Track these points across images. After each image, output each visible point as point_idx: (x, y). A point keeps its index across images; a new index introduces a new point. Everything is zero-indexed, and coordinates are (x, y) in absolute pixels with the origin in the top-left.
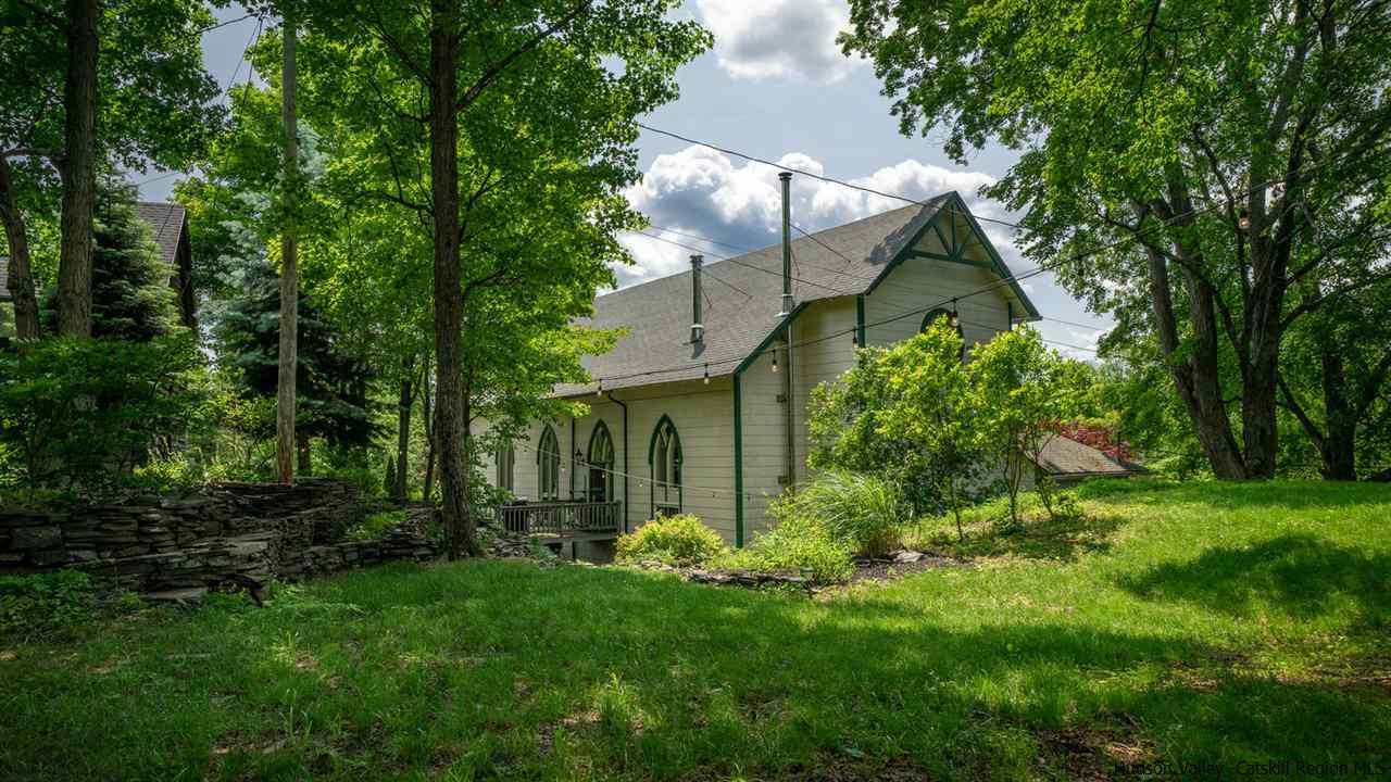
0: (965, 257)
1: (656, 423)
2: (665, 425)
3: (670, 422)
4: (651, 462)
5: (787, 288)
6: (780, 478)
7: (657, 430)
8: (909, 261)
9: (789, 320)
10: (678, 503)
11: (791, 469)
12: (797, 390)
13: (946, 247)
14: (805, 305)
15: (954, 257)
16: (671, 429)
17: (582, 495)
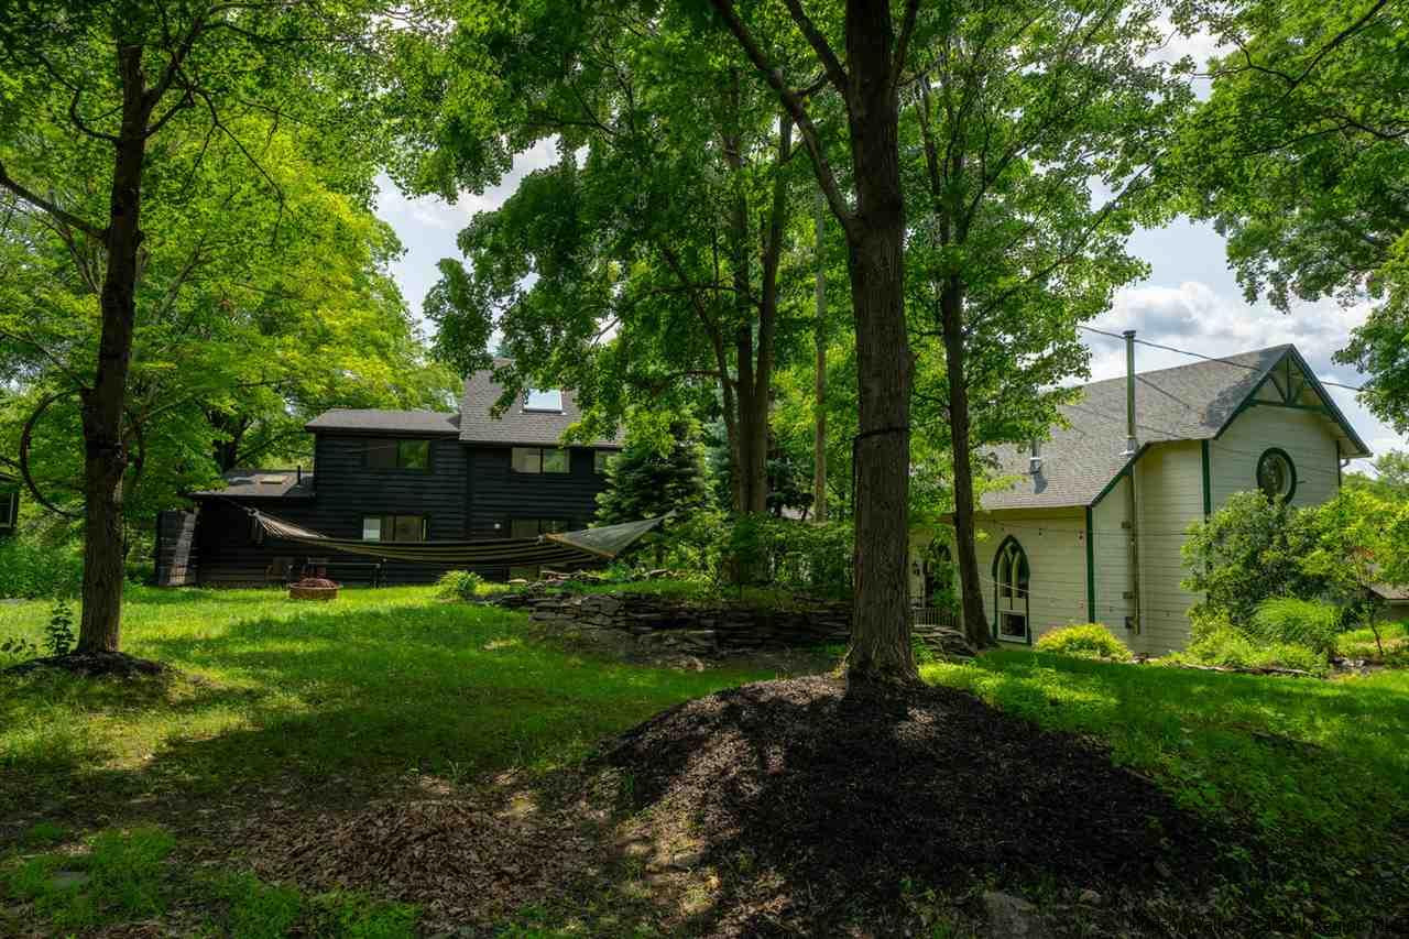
0: (1299, 402)
1: (1000, 541)
2: (1010, 544)
3: (1015, 541)
4: (995, 575)
5: (1131, 431)
6: (1125, 594)
7: (1001, 548)
8: (1251, 409)
9: (1135, 459)
10: (1024, 612)
11: (1136, 585)
12: (1140, 518)
13: (1283, 395)
14: (1148, 445)
15: (1289, 402)
16: (1017, 548)
17: (918, 601)
